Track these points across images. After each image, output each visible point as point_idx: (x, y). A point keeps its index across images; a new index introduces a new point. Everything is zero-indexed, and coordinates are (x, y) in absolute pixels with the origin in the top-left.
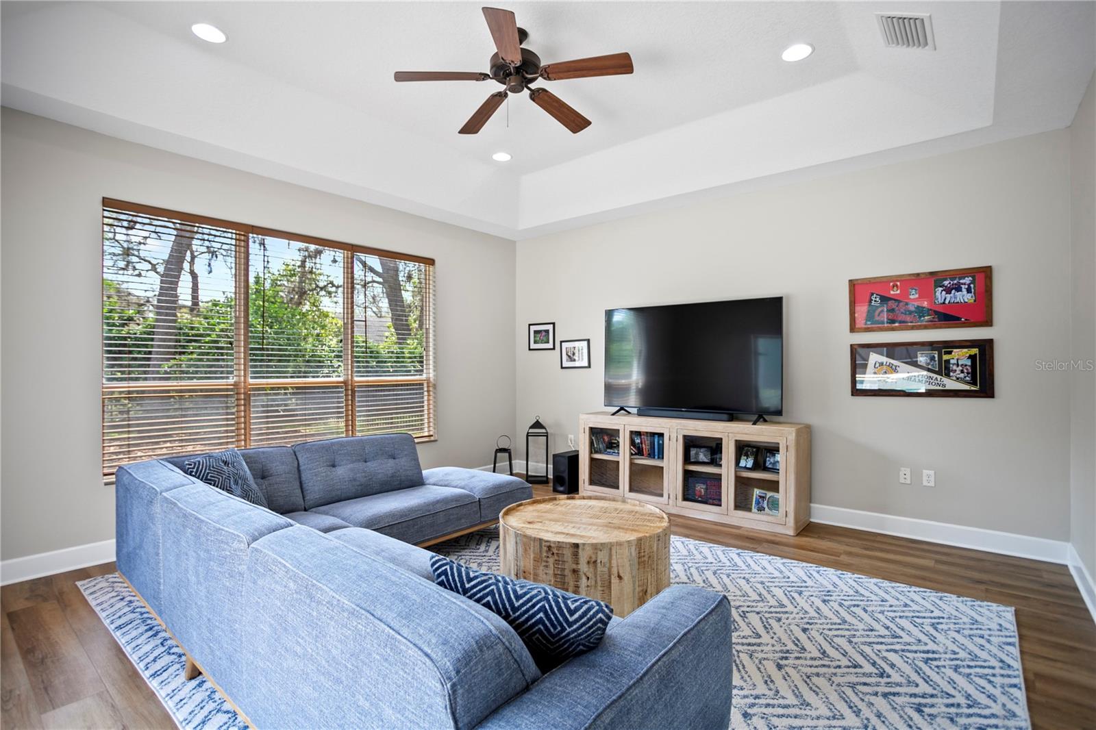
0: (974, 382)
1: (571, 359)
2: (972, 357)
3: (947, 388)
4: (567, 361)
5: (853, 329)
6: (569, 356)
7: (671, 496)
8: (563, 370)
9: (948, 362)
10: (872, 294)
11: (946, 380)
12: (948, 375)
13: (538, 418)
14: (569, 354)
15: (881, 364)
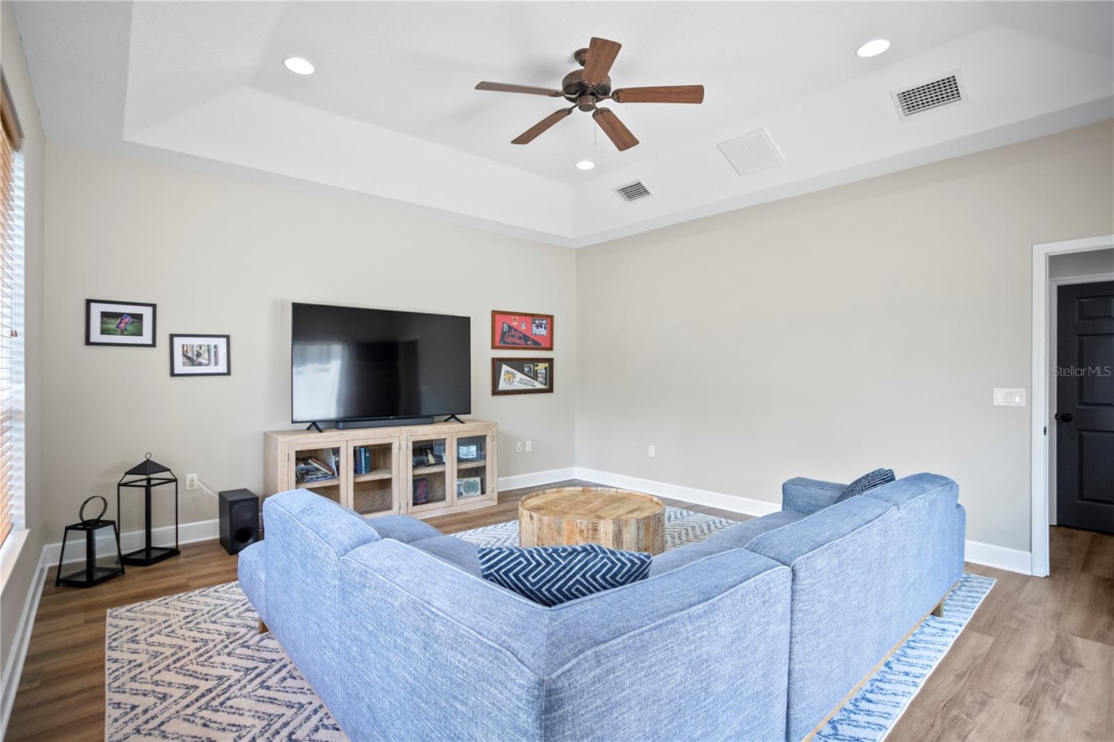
0: (546, 384)
1: (191, 361)
2: (546, 368)
3: (536, 388)
4: (184, 364)
5: (494, 347)
6: (189, 358)
7: (402, 506)
8: (174, 378)
9: (537, 371)
10: (504, 323)
11: (536, 383)
12: (537, 380)
13: (148, 456)
14: (189, 354)
15: (508, 372)
